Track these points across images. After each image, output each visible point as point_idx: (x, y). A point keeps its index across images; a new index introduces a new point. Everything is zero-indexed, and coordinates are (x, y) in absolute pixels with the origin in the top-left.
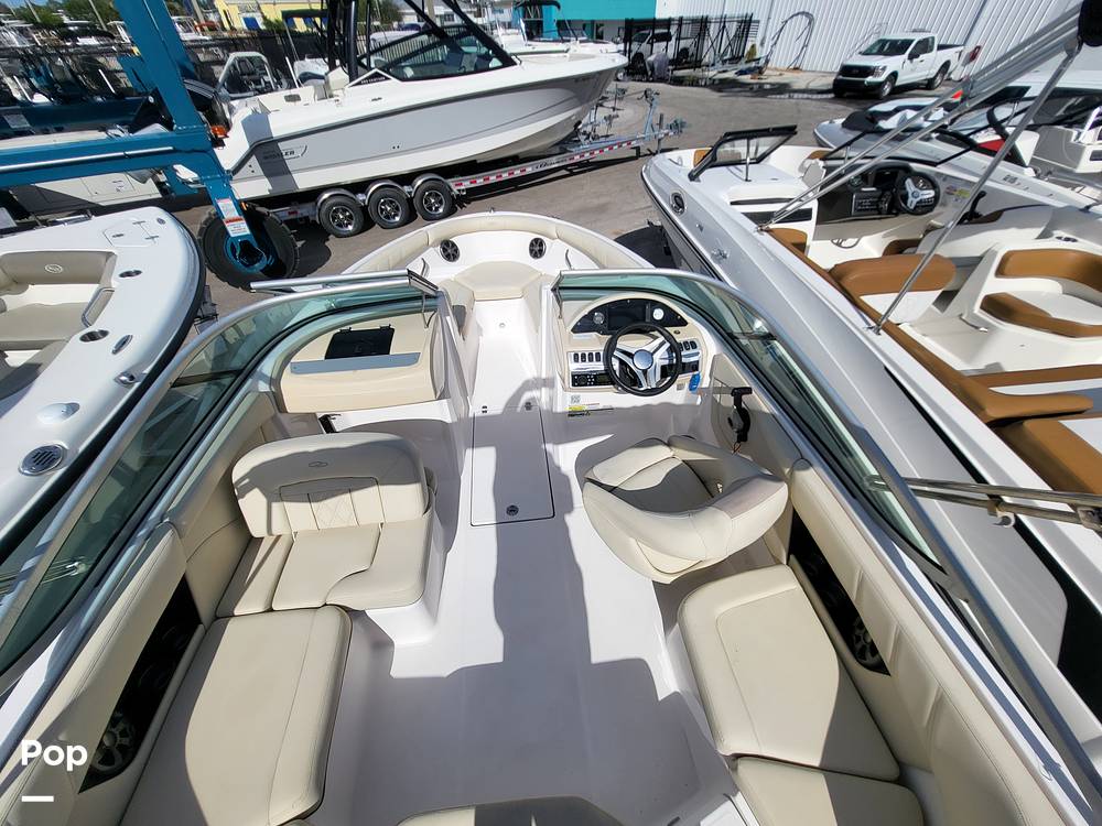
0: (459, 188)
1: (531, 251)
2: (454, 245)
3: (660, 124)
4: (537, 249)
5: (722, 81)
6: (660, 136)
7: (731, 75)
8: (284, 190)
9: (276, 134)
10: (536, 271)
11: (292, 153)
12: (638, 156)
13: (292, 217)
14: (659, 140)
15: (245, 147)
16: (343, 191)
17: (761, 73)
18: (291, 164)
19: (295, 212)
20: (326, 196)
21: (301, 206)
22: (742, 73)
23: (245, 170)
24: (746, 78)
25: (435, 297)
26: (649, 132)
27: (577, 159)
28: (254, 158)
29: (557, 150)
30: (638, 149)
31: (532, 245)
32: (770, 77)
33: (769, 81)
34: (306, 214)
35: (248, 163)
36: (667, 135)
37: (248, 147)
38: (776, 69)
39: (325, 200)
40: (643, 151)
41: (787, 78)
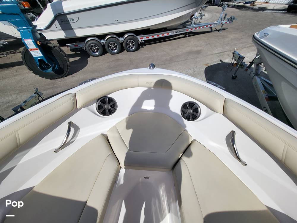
0: (142, 39)
2: (111, 100)
3: (225, 18)
4: (190, 112)
5: (238, 6)
7: (242, 4)
8: (70, 36)
9: (66, 11)
12: (211, 31)
15: (52, 16)
17: (254, 3)
19: (77, 46)
21: (79, 43)
22: (246, 3)
23: (53, 27)
24: (248, 5)
26: (219, 21)
27: (190, 30)
29: (181, 27)
30: (211, 28)
33: (257, 6)
35: (55, 24)
36: (226, 23)
38: (259, 3)
39: (88, 41)
41: (264, 5)
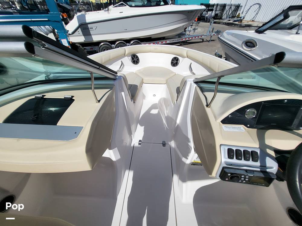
1: (172, 63)
2: (137, 57)
3: (212, 31)
4: (175, 62)
5: (228, 23)
6: (212, 35)
7: (231, 22)
8: (89, 41)
9: (88, 21)
10: (172, 72)
11: (92, 28)
12: (203, 41)
13: (91, 50)
14: (211, 36)
15: (77, 25)
16: (108, 43)
17: (241, 21)
18: (91, 32)
19: (92, 49)
20: (102, 44)
21: (94, 47)
22: (235, 21)
23: (77, 33)
24: (237, 23)
25: (114, 79)
26: (208, 33)
27: (184, 40)
28: (80, 29)
29: (177, 37)
30: (203, 39)
31: (173, 60)
32: (244, 23)
33: (244, 24)
34: (95, 50)
35: (78, 31)
36: (214, 35)
37: (78, 25)
38: (246, 21)
39: (102, 45)
40: (205, 40)
41: (250, 23)
